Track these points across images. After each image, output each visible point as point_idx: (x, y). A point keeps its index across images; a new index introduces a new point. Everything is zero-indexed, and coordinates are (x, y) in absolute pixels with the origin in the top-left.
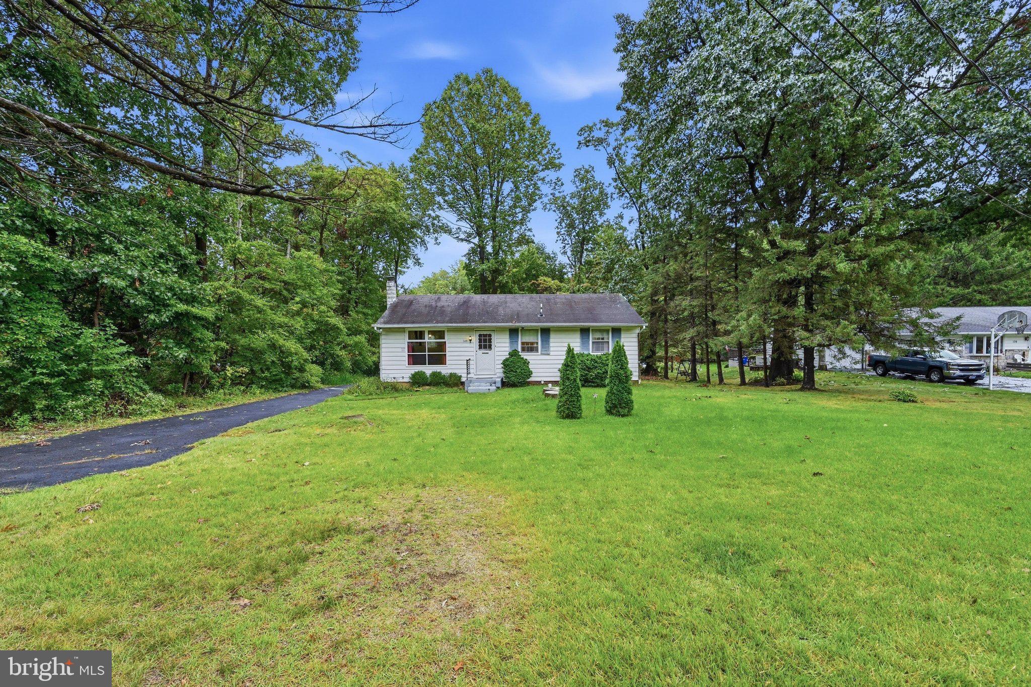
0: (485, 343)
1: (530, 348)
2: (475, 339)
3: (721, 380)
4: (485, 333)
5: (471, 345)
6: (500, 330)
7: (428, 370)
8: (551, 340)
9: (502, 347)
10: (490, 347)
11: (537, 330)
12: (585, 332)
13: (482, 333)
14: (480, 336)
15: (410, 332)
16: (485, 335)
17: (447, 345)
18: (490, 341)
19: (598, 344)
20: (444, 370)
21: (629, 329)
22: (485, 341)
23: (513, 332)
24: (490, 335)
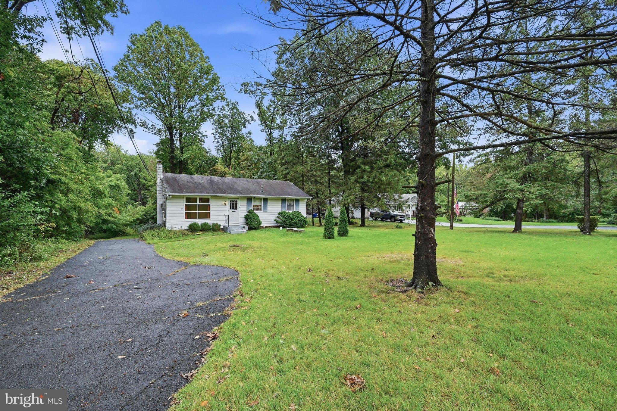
0: (234, 206)
1: (257, 208)
2: (228, 203)
3: (313, 225)
4: (234, 200)
5: (226, 207)
6: (242, 198)
7: (200, 222)
8: (268, 204)
9: (243, 208)
10: (236, 208)
11: (261, 199)
12: (284, 200)
13: (232, 200)
14: (231, 201)
15: (186, 198)
16: (233, 201)
17: (211, 207)
18: (236, 204)
19: (289, 207)
20: (210, 222)
21: (303, 200)
22: (233, 204)
23: (249, 200)
24: (236, 201)
